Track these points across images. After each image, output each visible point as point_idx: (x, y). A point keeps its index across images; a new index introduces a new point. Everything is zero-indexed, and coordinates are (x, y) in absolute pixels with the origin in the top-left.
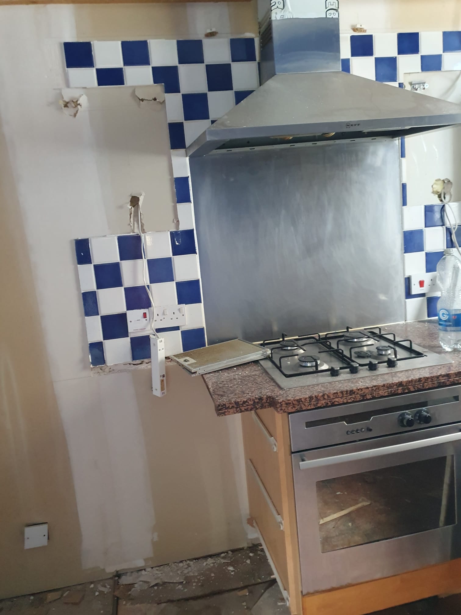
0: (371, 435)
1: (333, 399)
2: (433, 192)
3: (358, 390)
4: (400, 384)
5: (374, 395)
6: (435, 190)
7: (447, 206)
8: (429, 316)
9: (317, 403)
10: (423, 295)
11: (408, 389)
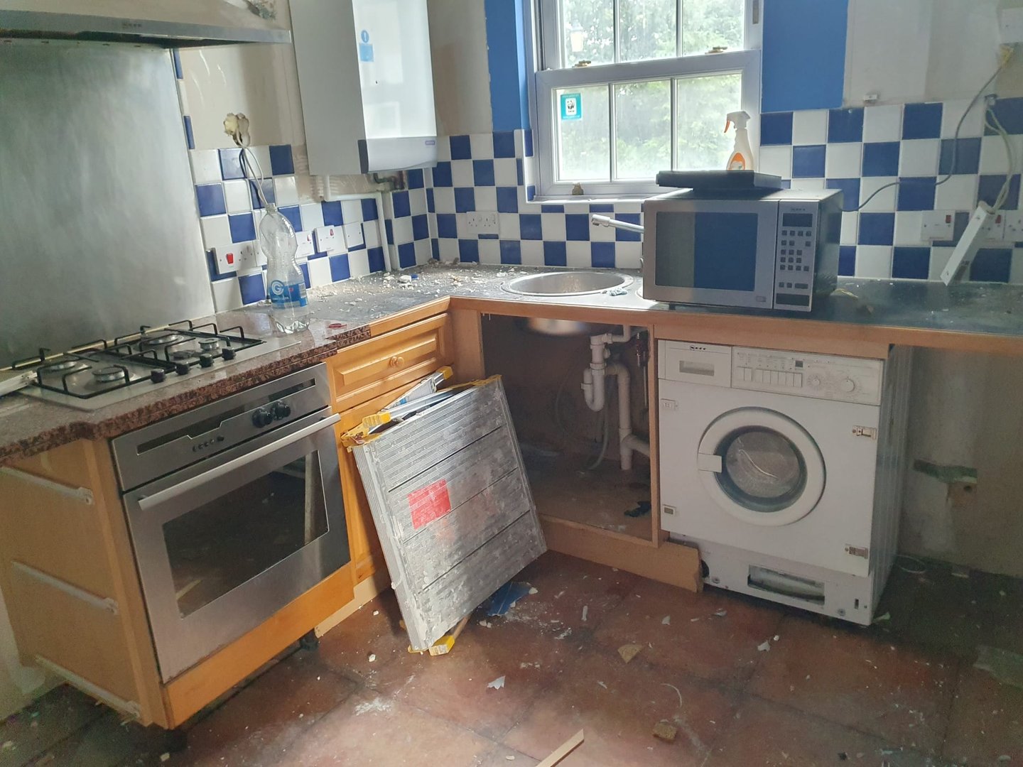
0: (224, 445)
1: (170, 407)
2: (226, 132)
3: (200, 389)
4: (249, 374)
5: (220, 393)
6: (227, 128)
7: (246, 150)
8: (244, 304)
9: (150, 417)
10: (233, 274)
11: (259, 379)
